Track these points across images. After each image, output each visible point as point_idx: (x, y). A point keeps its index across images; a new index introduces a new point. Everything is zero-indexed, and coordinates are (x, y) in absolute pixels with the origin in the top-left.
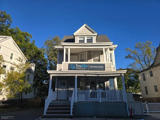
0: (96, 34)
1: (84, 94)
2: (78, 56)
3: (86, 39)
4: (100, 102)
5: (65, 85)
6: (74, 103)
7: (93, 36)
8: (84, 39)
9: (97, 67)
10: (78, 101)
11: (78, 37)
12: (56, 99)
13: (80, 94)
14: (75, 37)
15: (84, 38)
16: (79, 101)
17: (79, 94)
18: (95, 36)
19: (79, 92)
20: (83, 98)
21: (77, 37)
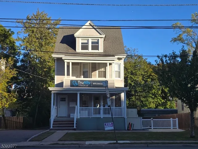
0: (104, 36)
1: (87, 110)
2: (81, 67)
3: (90, 41)
4: (102, 118)
5: (65, 101)
6: (77, 119)
7: (99, 38)
8: (87, 42)
9: (100, 84)
10: (80, 117)
11: (80, 38)
12: (56, 116)
13: (83, 110)
14: (77, 38)
15: (88, 40)
16: (82, 117)
17: (81, 110)
18: (102, 38)
19: (81, 108)
20: (85, 114)
21: (78, 38)
